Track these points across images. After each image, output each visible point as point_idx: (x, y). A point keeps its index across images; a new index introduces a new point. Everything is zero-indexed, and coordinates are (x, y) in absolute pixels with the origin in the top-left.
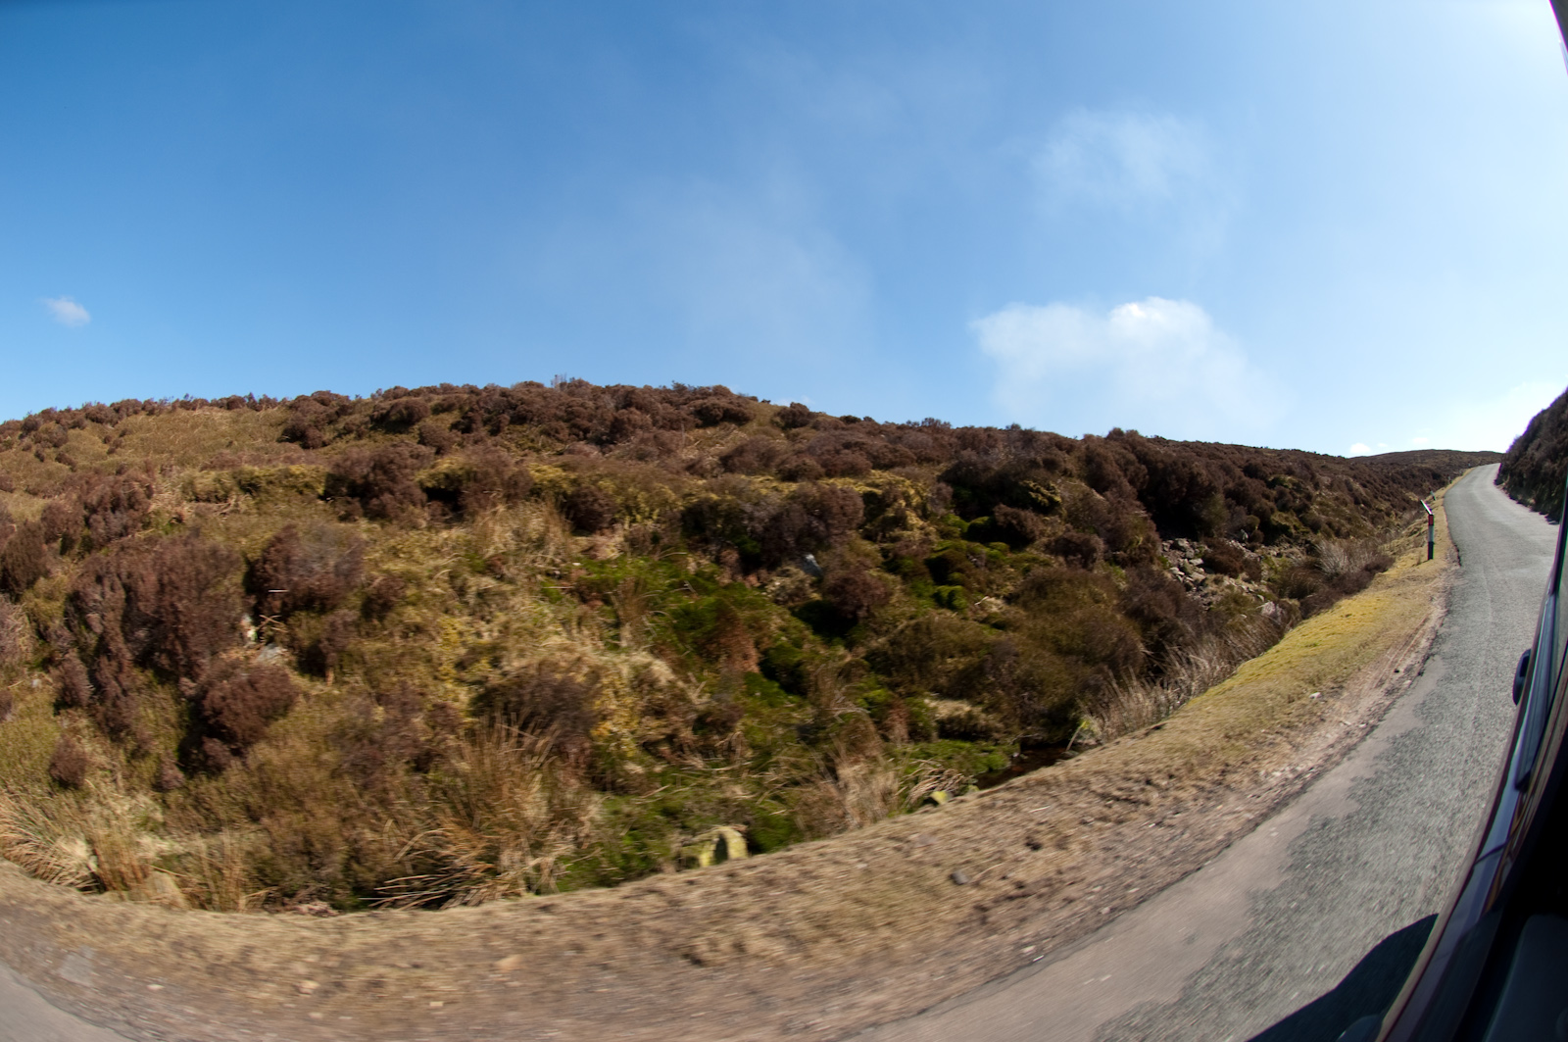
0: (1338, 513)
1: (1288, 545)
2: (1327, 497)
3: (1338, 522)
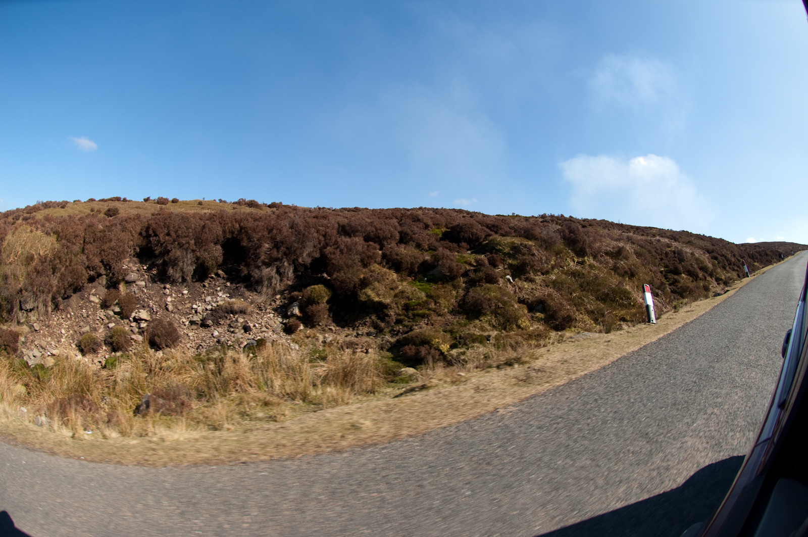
1: (371, 329)
2: (598, 267)
3: (571, 300)
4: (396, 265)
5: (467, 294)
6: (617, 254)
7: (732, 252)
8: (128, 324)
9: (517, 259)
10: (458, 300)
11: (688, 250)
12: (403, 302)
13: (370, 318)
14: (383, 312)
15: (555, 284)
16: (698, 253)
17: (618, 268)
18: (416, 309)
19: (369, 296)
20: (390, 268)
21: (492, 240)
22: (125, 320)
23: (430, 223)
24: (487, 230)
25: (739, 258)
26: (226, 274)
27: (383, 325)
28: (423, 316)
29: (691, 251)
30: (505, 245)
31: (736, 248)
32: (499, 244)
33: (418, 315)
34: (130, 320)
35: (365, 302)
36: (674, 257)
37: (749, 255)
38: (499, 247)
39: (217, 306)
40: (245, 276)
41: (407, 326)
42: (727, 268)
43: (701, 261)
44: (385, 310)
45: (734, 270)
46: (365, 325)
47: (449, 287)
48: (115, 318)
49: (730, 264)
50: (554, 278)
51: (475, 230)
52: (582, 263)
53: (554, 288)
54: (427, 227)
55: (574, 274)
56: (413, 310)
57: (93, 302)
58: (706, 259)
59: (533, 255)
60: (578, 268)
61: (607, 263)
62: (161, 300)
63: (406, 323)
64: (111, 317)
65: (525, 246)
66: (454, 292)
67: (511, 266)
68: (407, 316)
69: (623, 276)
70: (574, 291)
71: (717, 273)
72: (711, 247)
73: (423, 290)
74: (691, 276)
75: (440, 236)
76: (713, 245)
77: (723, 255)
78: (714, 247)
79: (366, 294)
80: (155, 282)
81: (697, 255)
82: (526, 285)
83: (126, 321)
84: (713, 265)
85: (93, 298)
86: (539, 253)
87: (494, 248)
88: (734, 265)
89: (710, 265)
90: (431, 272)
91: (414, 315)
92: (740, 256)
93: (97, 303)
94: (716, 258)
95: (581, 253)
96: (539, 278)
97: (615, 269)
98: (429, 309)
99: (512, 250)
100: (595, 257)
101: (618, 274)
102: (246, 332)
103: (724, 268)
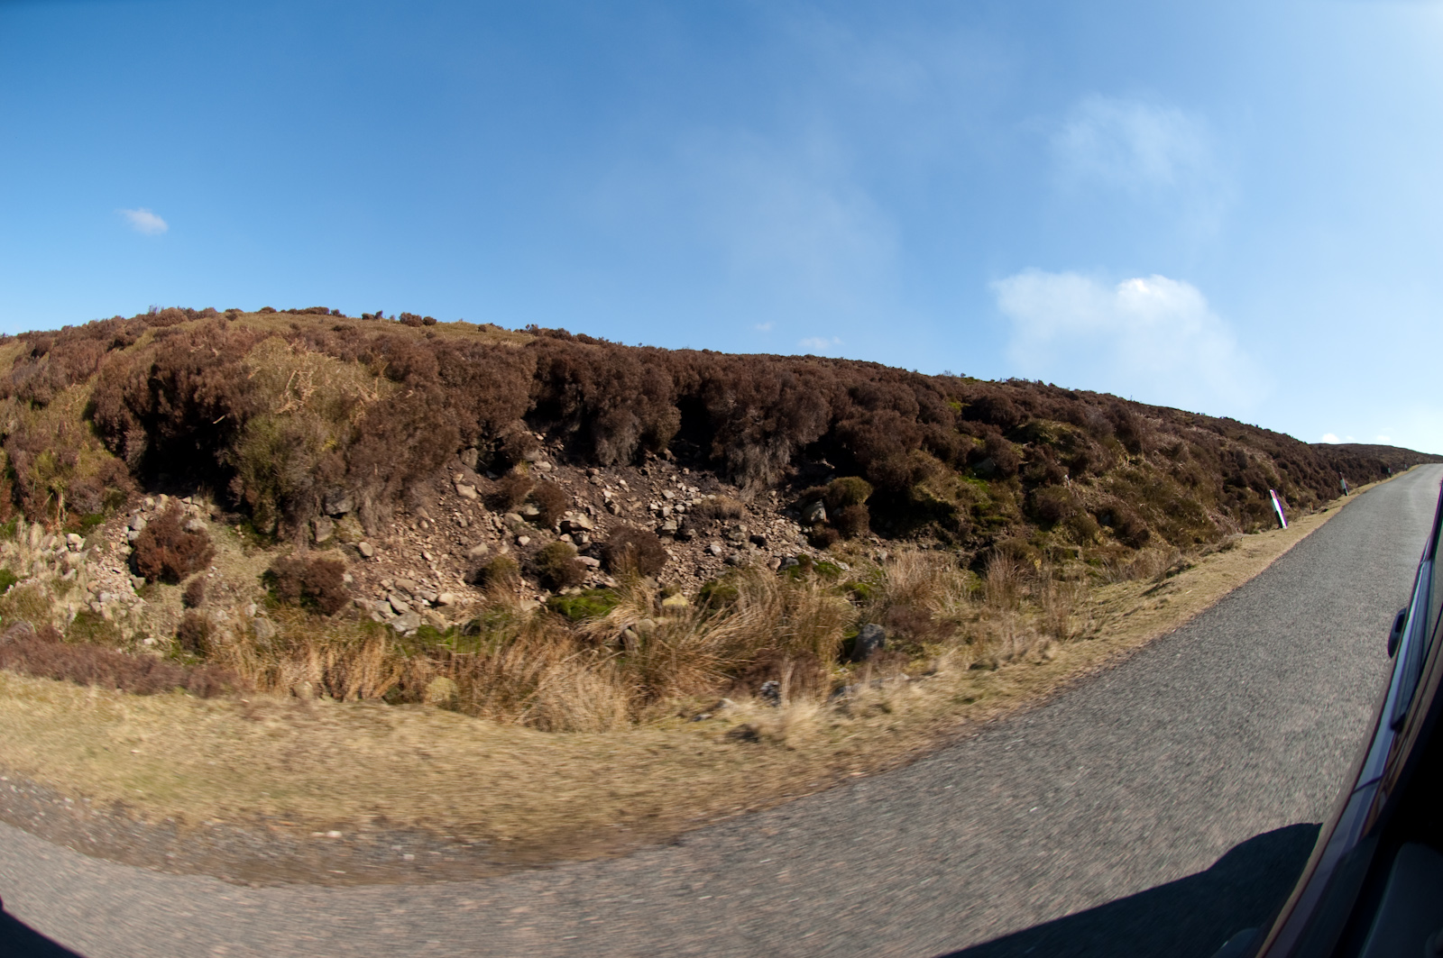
1: (936, 541)
2: (1154, 469)
3: (1139, 511)
4: (942, 452)
5: (1029, 497)
6: (1173, 452)
7: (1306, 458)
8: (551, 536)
9: (1072, 452)
10: (1021, 504)
11: (1246, 451)
12: (970, 504)
13: (931, 525)
14: (949, 517)
15: (1115, 489)
16: (1260, 457)
17: (1179, 472)
18: (988, 515)
19: (928, 495)
20: (935, 456)
21: (1032, 425)
22: (545, 531)
23: (945, 393)
24: (1023, 409)
25: (1317, 469)
26: (674, 455)
27: (950, 535)
28: (1001, 524)
29: (1249, 454)
30: (1051, 431)
31: (1310, 452)
32: (1043, 430)
33: (994, 522)
34: (554, 530)
35: (922, 503)
36: (1233, 461)
37: (1331, 465)
38: (1044, 435)
39: (693, 505)
40: (717, 458)
41: (984, 537)
42: (1302, 484)
43: (1264, 469)
44: (952, 515)
45: (1311, 487)
46: (927, 535)
47: (1005, 486)
48: (525, 526)
49: (1305, 477)
50: (1112, 481)
51: (1008, 409)
52: (1136, 463)
53: (1115, 495)
54: (942, 397)
55: (1129, 476)
56: (984, 515)
57: (467, 497)
58: (1270, 464)
59: (1089, 448)
60: (1133, 469)
61: (1163, 465)
62: (591, 494)
63: (980, 532)
64: (518, 525)
65: (1079, 435)
66: (1012, 494)
67: (1064, 462)
68: (979, 523)
69: (1184, 484)
70: (1139, 500)
71: (1289, 490)
72: (1275, 449)
73: (983, 489)
74: (1257, 491)
75: (960, 413)
76: (1278, 445)
77: (1293, 463)
78: (1280, 449)
79: (921, 491)
80: (564, 464)
81: (1259, 460)
82: (1084, 489)
83: (548, 532)
84: (1282, 476)
85: (464, 490)
86: (1096, 447)
87: (1037, 436)
88: (1311, 479)
89: (1277, 477)
90: (979, 465)
91: (988, 521)
92: (1319, 465)
93: (474, 501)
94: (1284, 466)
95: (1133, 448)
96: (1095, 481)
97: (1175, 473)
98: (1002, 515)
99: (1060, 439)
100: (1148, 455)
101: (1178, 480)
102: (759, 546)
103: (1297, 483)
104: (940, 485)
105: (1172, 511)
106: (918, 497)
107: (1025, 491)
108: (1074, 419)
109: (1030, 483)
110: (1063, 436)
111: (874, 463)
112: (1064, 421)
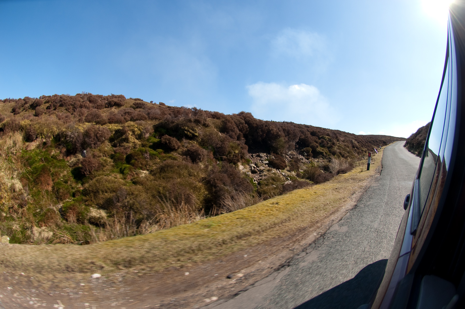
0: (344, 149)
1: (322, 158)
2: (342, 144)
3: (344, 153)
5: (329, 150)
6: (343, 141)
9: (331, 142)
12: (325, 152)
13: (321, 155)
14: (323, 154)
20: (316, 143)
21: (323, 137)
24: (320, 133)
27: (324, 157)
30: (326, 138)
46: (320, 157)
50: (337, 147)
51: (318, 133)
53: (339, 150)
59: (334, 141)
60: (339, 145)
65: (331, 138)
81: (354, 141)
87: (324, 139)
90: (322, 145)
94: (358, 142)
95: (338, 141)
104: (319, 149)
105: (348, 152)
106: (318, 151)
107: (328, 149)
108: (328, 135)
109: (328, 148)
110: (329, 139)
111: (311, 145)
112: (327, 136)
